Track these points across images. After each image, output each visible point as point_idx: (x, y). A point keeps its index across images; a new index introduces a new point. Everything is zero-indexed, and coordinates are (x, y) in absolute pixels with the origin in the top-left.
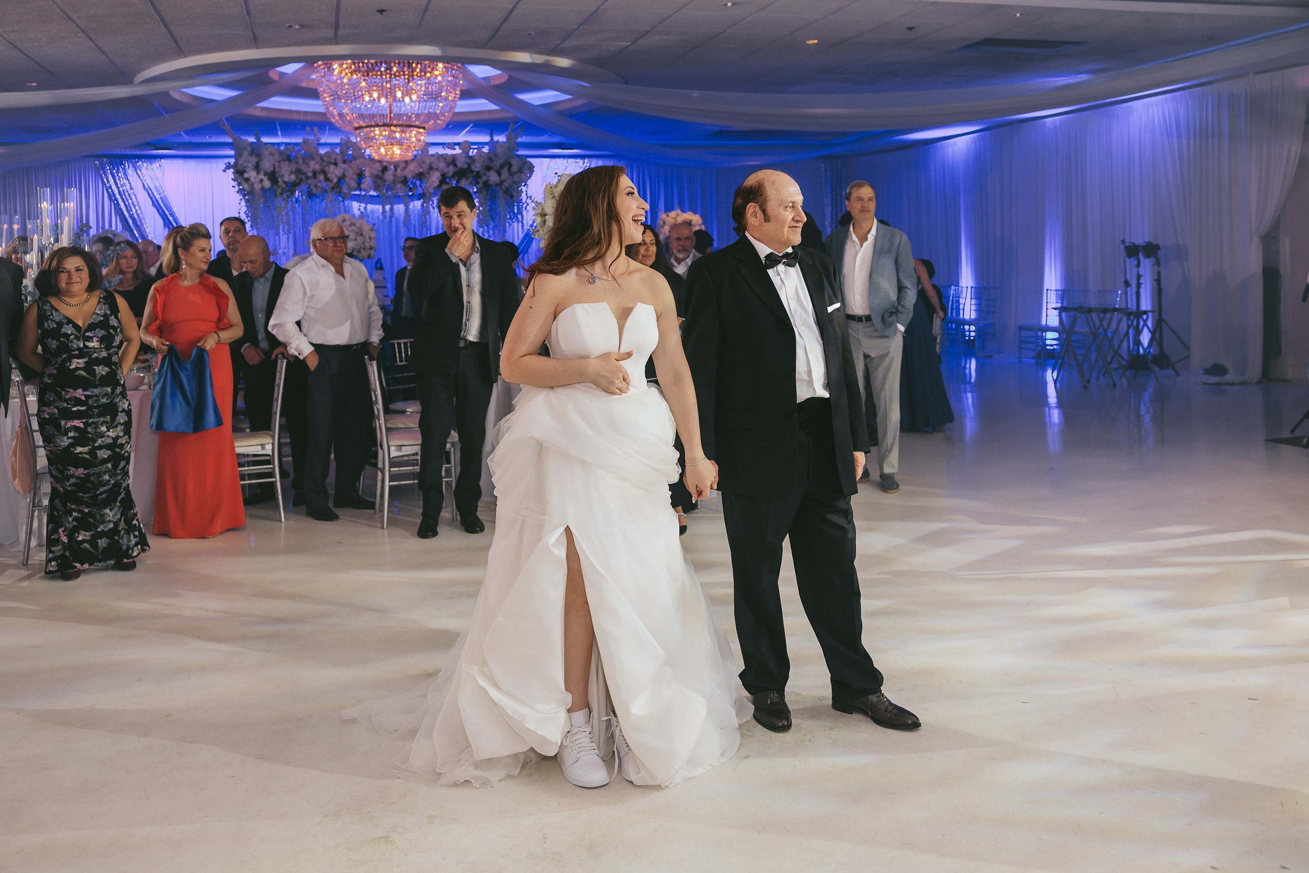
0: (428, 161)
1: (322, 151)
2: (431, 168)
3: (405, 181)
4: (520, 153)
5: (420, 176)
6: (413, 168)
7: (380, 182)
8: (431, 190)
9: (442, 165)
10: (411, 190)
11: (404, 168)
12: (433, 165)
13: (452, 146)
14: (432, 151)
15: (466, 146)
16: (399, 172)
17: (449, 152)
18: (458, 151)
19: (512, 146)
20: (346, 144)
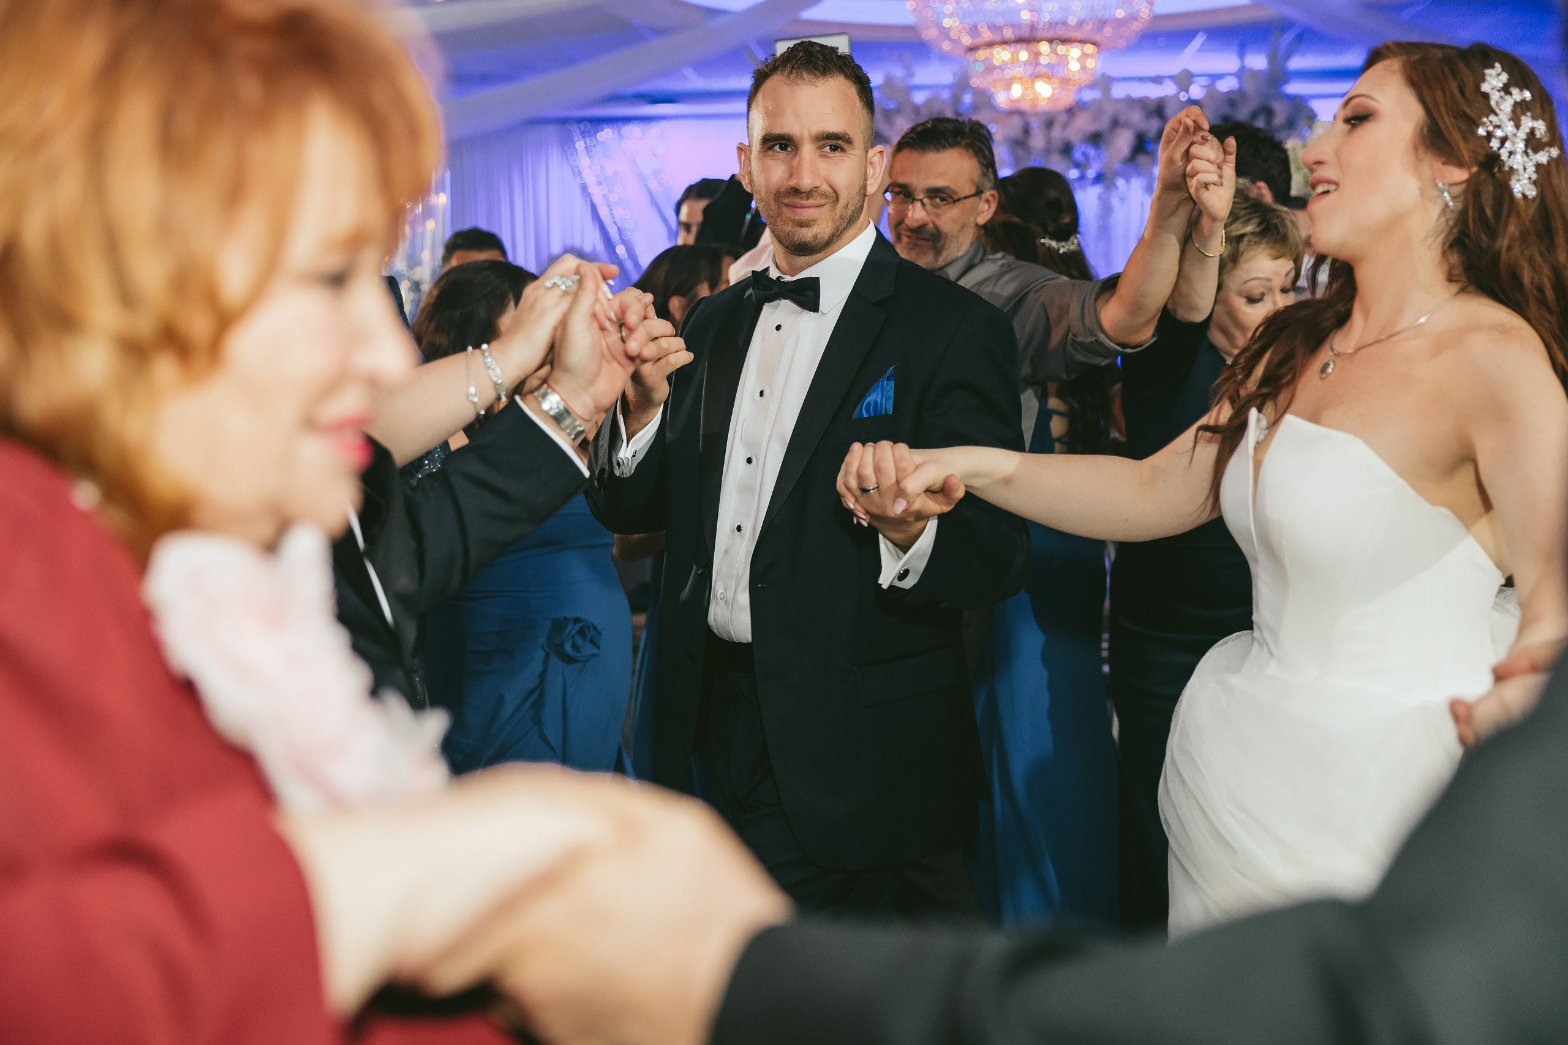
0: (1109, 110)
1: (919, 98)
2: (1115, 123)
3: (1067, 149)
4: (1294, 88)
5: (1096, 139)
6: (1083, 124)
7: (1021, 152)
8: (1117, 166)
9: (1136, 117)
10: (1077, 165)
11: (1065, 126)
12: (1122, 118)
13: (1158, 80)
14: (1119, 91)
15: (1185, 79)
16: (1057, 133)
17: (1154, 92)
18: (1168, 89)
19: (1277, 76)
20: (962, 84)
